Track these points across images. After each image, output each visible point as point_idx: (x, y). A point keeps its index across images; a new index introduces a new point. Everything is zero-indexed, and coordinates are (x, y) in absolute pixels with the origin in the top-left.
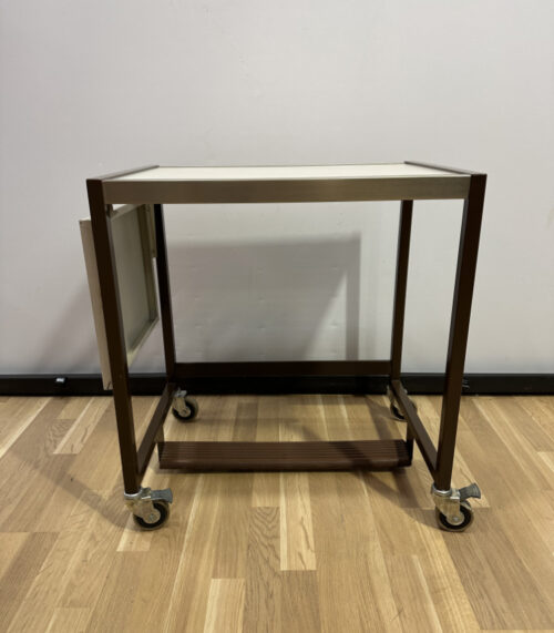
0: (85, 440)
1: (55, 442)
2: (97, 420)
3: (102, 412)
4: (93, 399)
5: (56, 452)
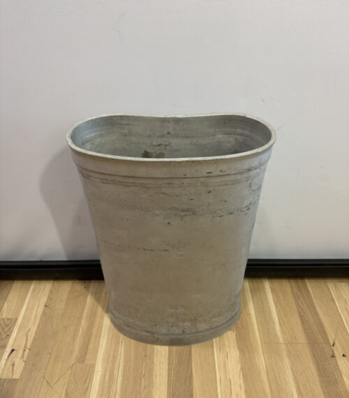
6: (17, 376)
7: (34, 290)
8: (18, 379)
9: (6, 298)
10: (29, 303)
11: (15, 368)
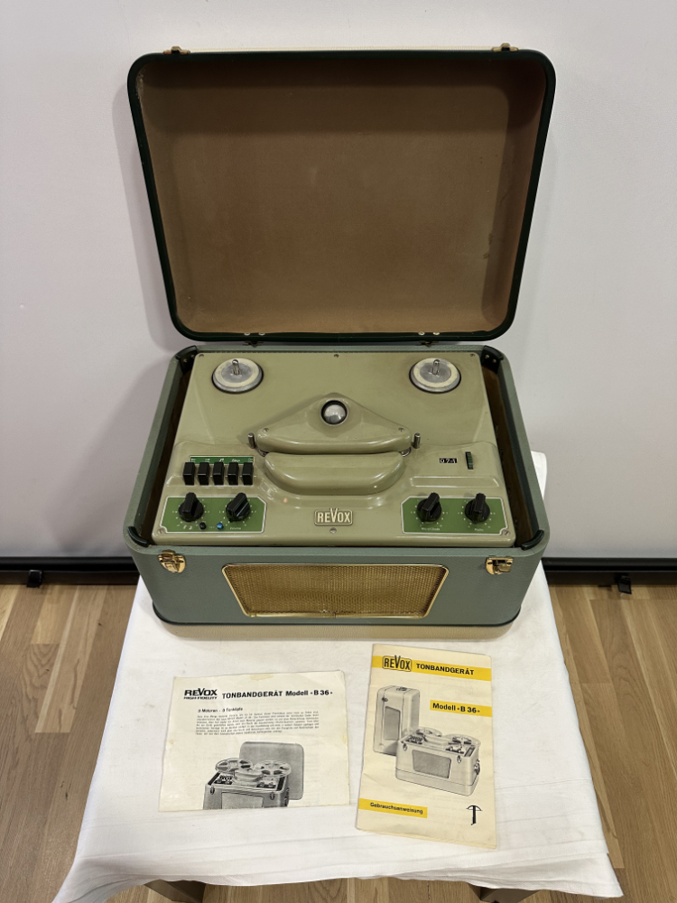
0: (76, 700)
1: (36, 700)
2: (89, 649)
3: (94, 628)
4: (77, 593)
5: (39, 729)
6: (66, 729)
7: (80, 599)
8: (68, 734)
9: (39, 612)
10: (74, 619)
11: (62, 718)
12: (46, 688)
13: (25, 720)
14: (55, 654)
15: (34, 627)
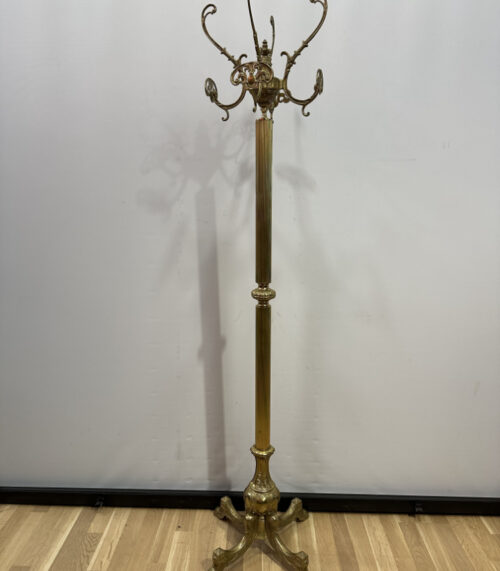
0: (112, 553)
1: (88, 556)
2: (120, 535)
4: (115, 511)
12: (93, 551)
13: (81, 565)
14: (100, 537)
15: (89, 526)
